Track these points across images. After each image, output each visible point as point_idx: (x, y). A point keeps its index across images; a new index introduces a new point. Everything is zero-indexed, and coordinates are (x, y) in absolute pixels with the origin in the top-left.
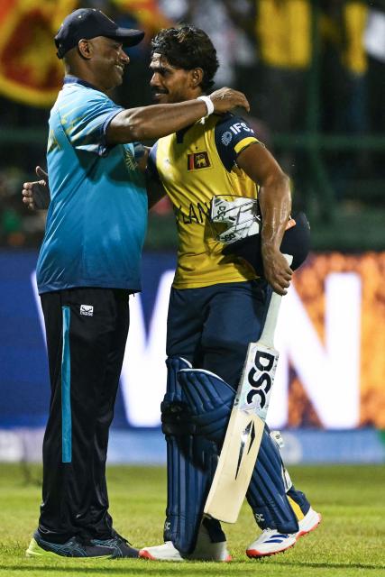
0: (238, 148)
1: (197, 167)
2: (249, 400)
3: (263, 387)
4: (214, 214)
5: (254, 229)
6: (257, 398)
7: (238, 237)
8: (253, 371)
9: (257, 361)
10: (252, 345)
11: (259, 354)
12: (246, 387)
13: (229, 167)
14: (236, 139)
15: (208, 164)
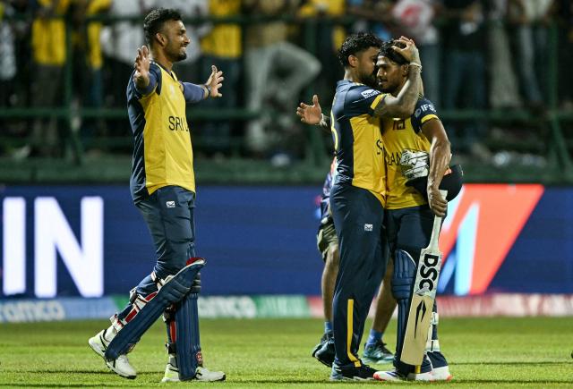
0: (423, 120)
1: (398, 129)
2: (421, 286)
3: (430, 277)
4: (403, 159)
5: (424, 174)
6: (427, 284)
7: (416, 176)
8: (423, 268)
9: (426, 261)
10: (423, 250)
11: (428, 257)
12: (419, 278)
13: (417, 131)
14: (423, 114)
15: (404, 128)
